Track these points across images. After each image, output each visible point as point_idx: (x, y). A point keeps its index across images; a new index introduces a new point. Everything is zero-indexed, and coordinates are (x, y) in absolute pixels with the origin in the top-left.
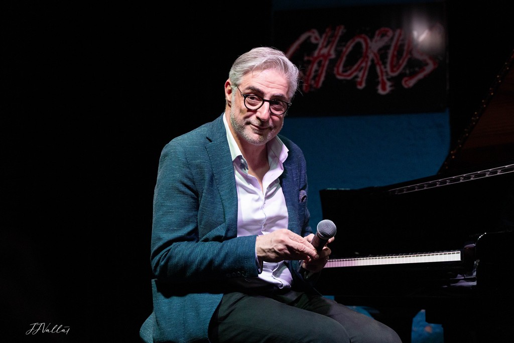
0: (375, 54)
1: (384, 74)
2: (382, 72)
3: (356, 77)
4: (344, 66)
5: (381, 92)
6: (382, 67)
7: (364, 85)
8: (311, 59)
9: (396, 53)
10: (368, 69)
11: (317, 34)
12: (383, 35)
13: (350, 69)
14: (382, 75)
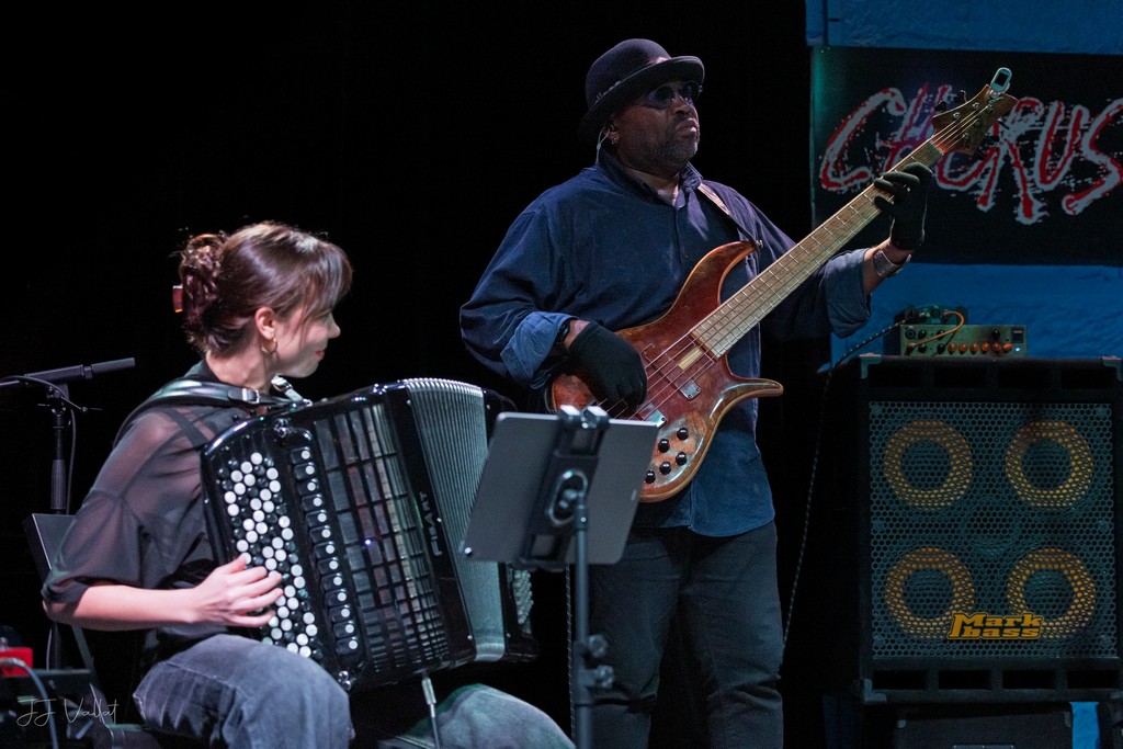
0: (1011, 145)
1: (1029, 185)
2: (1024, 181)
3: (976, 187)
4: (953, 165)
5: (1022, 218)
6: (1025, 171)
7: (991, 204)
8: (889, 146)
9: (1050, 147)
10: (997, 172)
11: (899, 98)
12: (1026, 111)
13: (965, 171)
14: (1025, 188)
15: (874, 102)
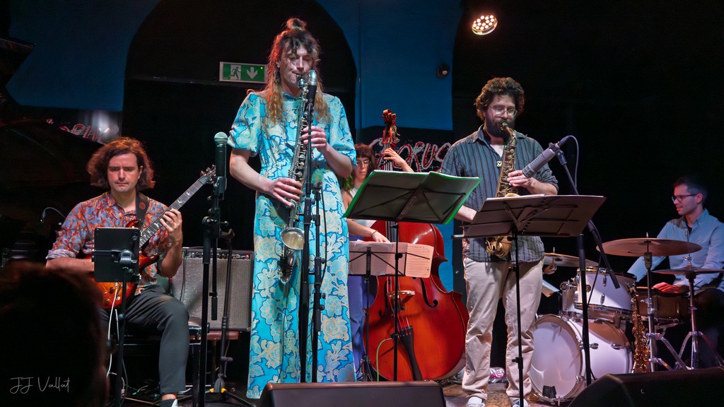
15: (375, 142)
